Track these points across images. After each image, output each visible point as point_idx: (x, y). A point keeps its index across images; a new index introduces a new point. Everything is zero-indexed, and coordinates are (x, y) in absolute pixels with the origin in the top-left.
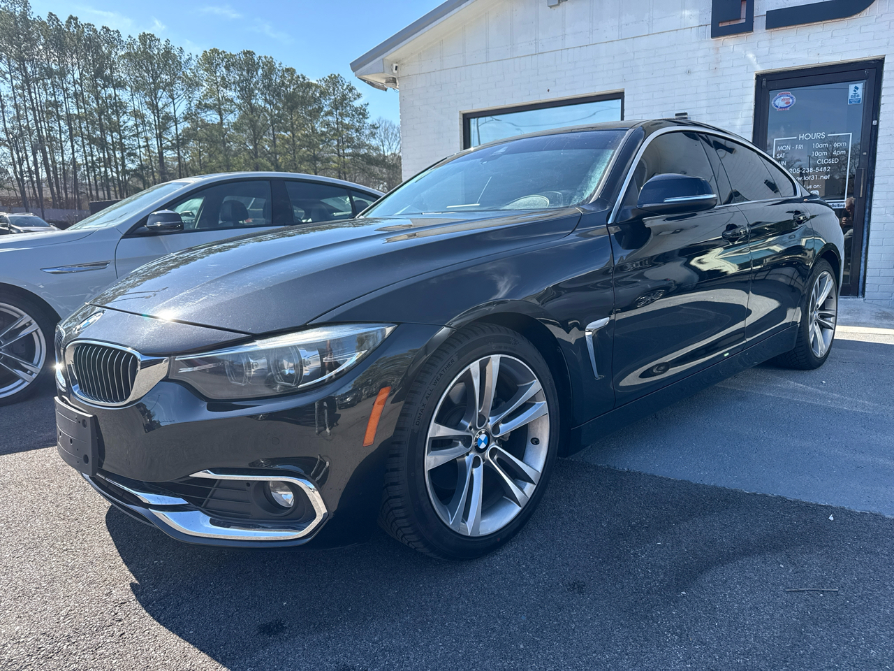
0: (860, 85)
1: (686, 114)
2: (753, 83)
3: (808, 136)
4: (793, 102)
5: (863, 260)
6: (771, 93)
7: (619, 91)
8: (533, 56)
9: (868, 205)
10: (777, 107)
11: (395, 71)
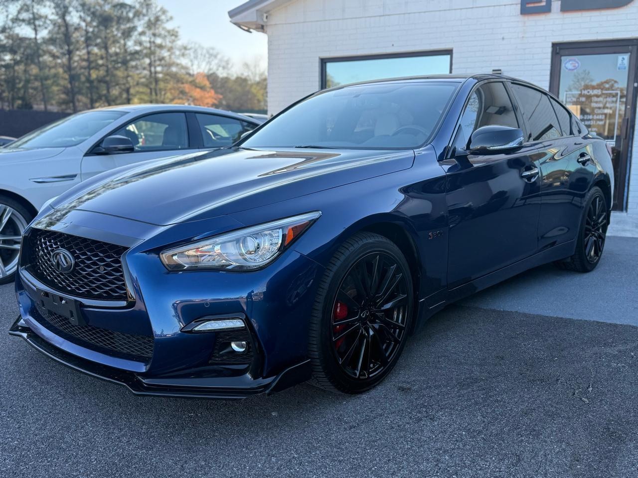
0: (626, 57)
1: (500, 70)
2: (550, 50)
3: (588, 92)
4: (578, 66)
5: (626, 184)
6: (563, 58)
7: (450, 49)
8: (381, 17)
9: (630, 144)
10: (567, 68)
11: (265, 20)
